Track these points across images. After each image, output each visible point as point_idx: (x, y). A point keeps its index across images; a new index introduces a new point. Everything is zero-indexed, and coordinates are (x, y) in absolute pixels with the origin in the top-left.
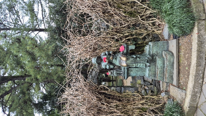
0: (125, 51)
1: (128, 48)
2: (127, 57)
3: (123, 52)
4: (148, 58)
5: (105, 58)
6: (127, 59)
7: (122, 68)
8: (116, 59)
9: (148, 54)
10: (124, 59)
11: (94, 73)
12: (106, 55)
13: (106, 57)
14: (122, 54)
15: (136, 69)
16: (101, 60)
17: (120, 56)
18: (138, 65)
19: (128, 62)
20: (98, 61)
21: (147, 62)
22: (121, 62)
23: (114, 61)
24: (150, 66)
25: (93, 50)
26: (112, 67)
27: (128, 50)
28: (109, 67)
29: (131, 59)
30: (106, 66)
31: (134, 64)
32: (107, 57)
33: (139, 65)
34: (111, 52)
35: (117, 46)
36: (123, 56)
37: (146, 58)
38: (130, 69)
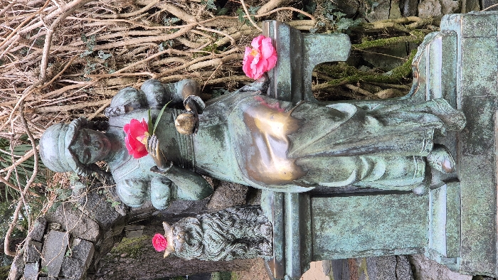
0: (283, 76)
1: (303, 52)
2: (300, 115)
3: (268, 83)
4: (441, 118)
5: (136, 129)
6: (299, 127)
7: (266, 200)
8: (217, 132)
9: (438, 93)
10: (275, 125)
11: (56, 245)
12: (143, 104)
13: (143, 117)
14: (264, 92)
15: (364, 201)
16: (112, 145)
17: (244, 107)
18: (373, 165)
19: (308, 145)
20: (88, 152)
21: (437, 147)
22: (257, 154)
23: (204, 150)
24: (456, 180)
25: (47, 78)
26: (188, 190)
27: (303, 65)
28: (172, 198)
29: (326, 127)
30: (146, 184)
31: (349, 164)
32: (153, 119)
33: (381, 166)
34: (180, 90)
35: (228, 45)
36: (265, 107)
37: (428, 118)
38: (318, 202)
